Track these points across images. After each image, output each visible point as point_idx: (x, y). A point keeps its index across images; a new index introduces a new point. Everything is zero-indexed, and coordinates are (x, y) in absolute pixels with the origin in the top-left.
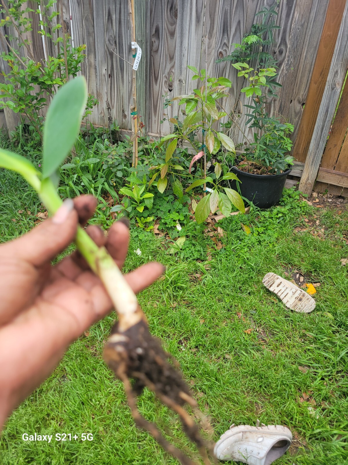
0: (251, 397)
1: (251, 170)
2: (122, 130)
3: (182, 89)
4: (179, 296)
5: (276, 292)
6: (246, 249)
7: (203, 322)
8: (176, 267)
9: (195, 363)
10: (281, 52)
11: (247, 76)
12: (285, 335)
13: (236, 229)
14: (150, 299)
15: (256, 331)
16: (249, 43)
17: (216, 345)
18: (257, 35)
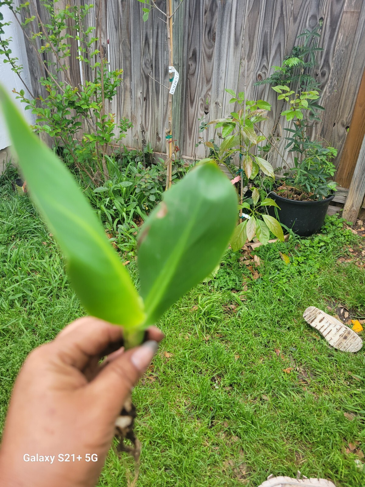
0: (291, 445)
1: (290, 195)
2: (156, 153)
3: (219, 112)
4: (212, 329)
5: (318, 328)
6: (285, 280)
7: (238, 357)
8: (209, 297)
9: (229, 403)
10: (323, 74)
11: (287, 99)
12: (328, 377)
13: (274, 258)
14: (182, 330)
15: (297, 370)
16: (290, 65)
17: (252, 384)
18: (298, 58)
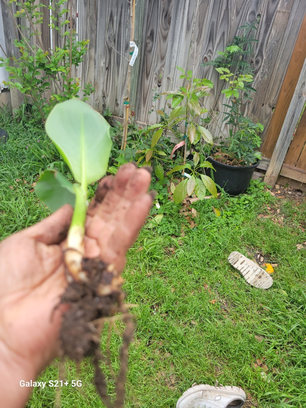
0: (212, 360)
1: (224, 160)
2: (114, 116)
3: (170, 86)
4: (154, 266)
5: (239, 269)
6: (215, 229)
7: (174, 290)
8: (153, 240)
9: (165, 326)
10: (257, 62)
11: (227, 80)
12: (244, 307)
13: (208, 211)
14: (128, 267)
15: (220, 302)
16: (231, 52)
17: (184, 312)
18: (238, 46)
